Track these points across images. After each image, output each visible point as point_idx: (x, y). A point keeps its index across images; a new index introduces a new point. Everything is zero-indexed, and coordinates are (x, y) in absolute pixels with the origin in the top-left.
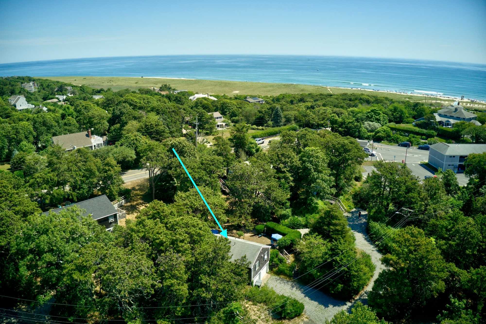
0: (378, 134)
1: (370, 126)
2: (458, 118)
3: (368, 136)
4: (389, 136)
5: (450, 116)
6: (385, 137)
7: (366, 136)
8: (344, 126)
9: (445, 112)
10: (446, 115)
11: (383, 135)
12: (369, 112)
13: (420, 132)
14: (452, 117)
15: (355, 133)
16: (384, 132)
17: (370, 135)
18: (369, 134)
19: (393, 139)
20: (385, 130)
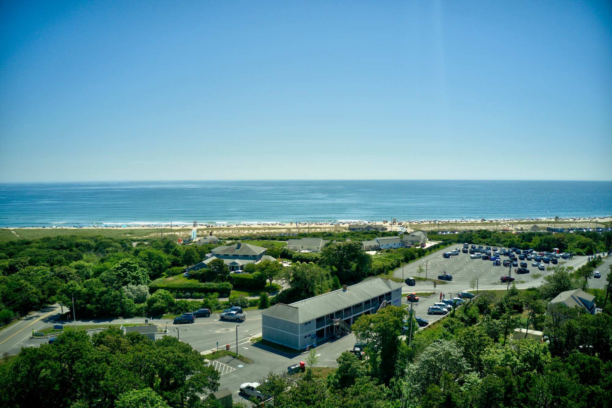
0: (155, 305)
1: (133, 293)
2: (245, 257)
3: (138, 310)
4: (172, 304)
5: (233, 255)
6: (165, 308)
7: (134, 310)
8: (94, 300)
9: (225, 251)
10: (228, 255)
11: (164, 305)
12: (118, 269)
13: (208, 287)
14: (236, 257)
15: (115, 310)
16: (163, 298)
17: (142, 308)
18: (138, 306)
19: (180, 308)
20: (163, 296)
